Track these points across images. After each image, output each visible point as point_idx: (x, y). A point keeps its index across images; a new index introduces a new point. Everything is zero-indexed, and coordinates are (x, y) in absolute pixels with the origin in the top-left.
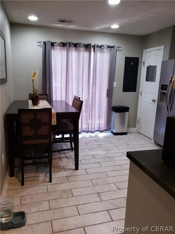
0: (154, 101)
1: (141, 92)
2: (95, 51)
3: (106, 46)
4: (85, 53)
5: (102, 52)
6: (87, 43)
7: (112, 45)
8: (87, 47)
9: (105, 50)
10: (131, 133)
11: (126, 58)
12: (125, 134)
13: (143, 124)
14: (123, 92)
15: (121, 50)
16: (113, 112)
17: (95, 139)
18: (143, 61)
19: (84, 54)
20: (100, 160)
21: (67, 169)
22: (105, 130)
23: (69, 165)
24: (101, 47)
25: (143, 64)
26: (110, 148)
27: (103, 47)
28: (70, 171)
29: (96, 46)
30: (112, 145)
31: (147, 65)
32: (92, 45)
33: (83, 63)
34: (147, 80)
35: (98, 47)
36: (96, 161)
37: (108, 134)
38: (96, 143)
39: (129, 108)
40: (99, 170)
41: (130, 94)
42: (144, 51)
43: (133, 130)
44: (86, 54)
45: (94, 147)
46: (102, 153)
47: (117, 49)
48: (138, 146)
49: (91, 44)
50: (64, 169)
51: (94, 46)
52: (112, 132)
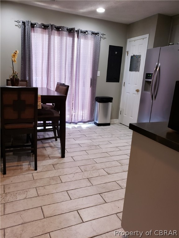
0: (138, 91)
1: (124, 83)
2: (79, 37)
3: (90, 32)
4: (68, 38)
5: (86, 38)
6: (70, 28)
7: (96, 31)
8: (71, 31)
9: (90, 36)
10: (114, 124)
11: (110, 46)
12: (108, 124)
13: (125, 114)
14: (107, 82)
15: (106, 38)
16: (96, 102)
17: (79, 129)
18: (127, 51)
19: (67, 39)
21: (52, 157)
22: (88, 121)
23: (55, 153)
24: (85, 33)
25: (127, 54)
26: (95, 137)
27: (87, 33)
28: (56, 159)
29: (80, 31)
30: (96, 135)
31: (131, 54)
32: (76, 29)
33: (66, 48)
34: (131, 70)
35: (82, 32)
36: (82, 149)
37: (91, 125)
38: (80, 134)
39: (112, 98)
40: (86, 157)
41: (113, 84)
42: (128, 40)
43: (116, 121)
44: (70, 39)
45: (79, 136)
46: (86, 141)
47: (102, 36)
48: (123, 135)
49: (74, 28)
50: (49, 157)
51: (78, 31)
52: (95, 123)
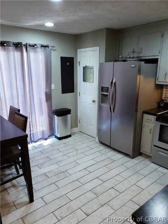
0: (94, 101)
1: (79, 93)
2: (28, 51)
3: (39, 45)
4: (16, 53)
5: (35, 52)
6: (17, 42)
7: (45, 44)
8: (18, 46)
9: (39, 50)
11: (61, 57)
13: (84, 123)
14: (62, 93)
15: (56, 50)
18: (78, 61)
19: (14, 55)
20: (55, 179)
21: (19, 204)
22: (49, 136)
23: (20, 196)
24: (34, 46)
25: (78, 64)
26: (60, 159)
27: (36, 47)
28: (24, 207)
29: (28, 45)
30: (61, 154)
31: (83, 65)
32: (24, 43)
33: (15, 65)
34: (85, 80)
35: (30, 46)
36: (51, 181)
38: (43, 156)
39: (70, 110)
40: (58, 194)
41: (69, 95)
42: (79, 50)
44: (17, 54)
46: (53, 167)
47: (52, 48)
49: (21, 43)
50: (15, 206)
51: (26, 45)
52: (56, 137)
